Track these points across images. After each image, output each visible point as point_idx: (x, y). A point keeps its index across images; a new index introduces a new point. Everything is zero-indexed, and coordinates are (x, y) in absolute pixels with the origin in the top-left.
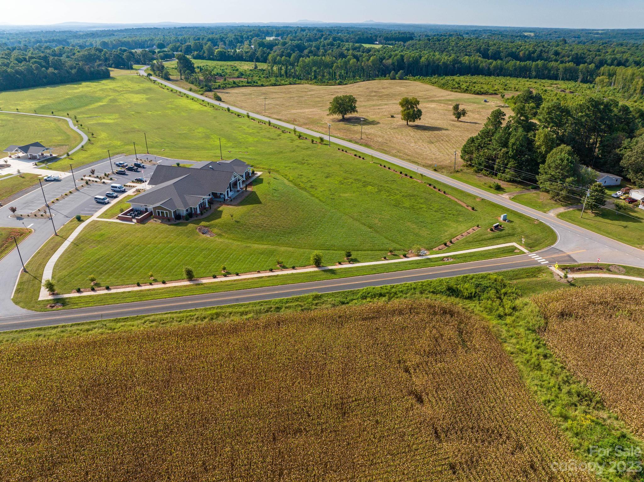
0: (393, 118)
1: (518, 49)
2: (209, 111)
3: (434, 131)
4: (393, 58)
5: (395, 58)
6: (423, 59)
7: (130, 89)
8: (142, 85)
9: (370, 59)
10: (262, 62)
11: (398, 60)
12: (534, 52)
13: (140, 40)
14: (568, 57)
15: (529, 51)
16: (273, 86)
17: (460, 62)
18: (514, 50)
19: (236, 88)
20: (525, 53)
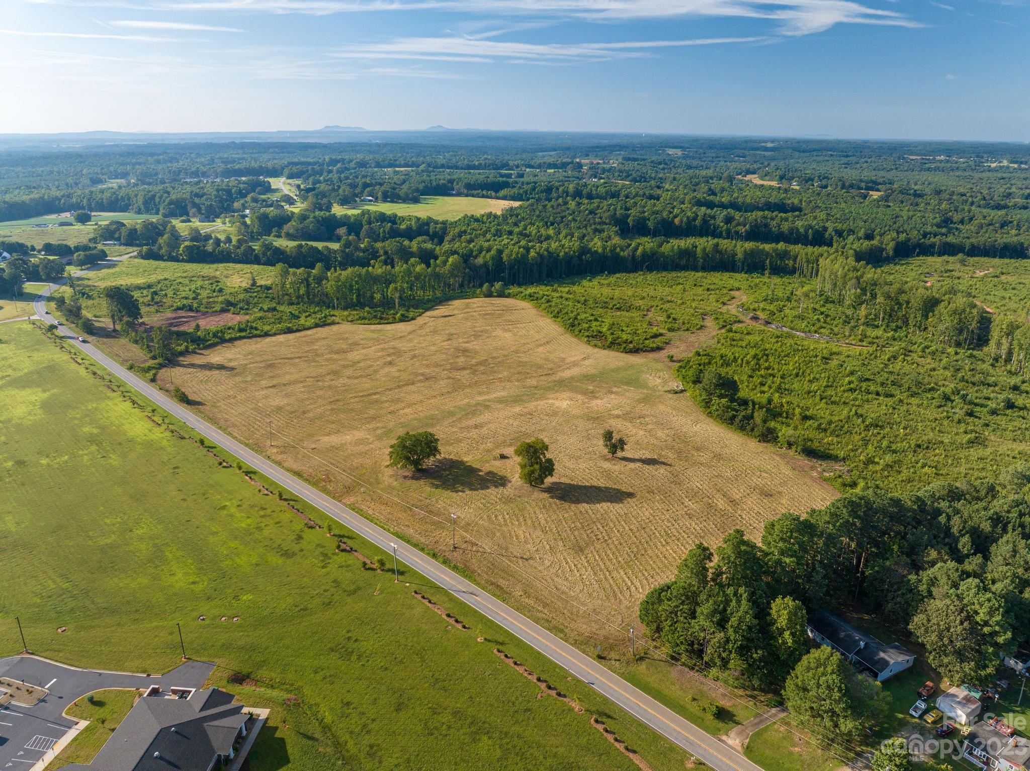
0: (504, 460)
1: (671, 213)
2: (165, 443)
3: (578, 501)
4: (485, 256)
5: (488, 255)
6: (532, 253)
7: (10, 372)
8: (37, 356)
9: (447, 261)
10: (265, 264)
11: (493, 258)
12: (695, 219)
13: (46, 197)
14: (745, 226)
15: (688, 218)
16: (285, 333)
17: (589, 251)
18: (665, 214)
19: (219, 347)
20: (681, 221)
